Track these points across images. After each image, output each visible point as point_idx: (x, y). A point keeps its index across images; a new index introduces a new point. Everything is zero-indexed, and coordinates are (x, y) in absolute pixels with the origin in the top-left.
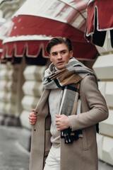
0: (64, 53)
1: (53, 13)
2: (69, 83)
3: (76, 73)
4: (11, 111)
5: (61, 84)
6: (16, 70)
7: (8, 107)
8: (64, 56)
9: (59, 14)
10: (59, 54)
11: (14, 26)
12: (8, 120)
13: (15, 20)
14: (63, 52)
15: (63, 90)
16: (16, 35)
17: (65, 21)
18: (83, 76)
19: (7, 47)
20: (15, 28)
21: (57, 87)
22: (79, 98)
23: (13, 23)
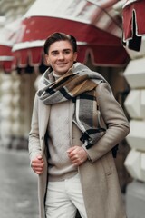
0: (68, 53)
1: (72, 12)
4: (20, 130)
5: (71, 94)
6: (23, 81)
7: (16, 127)
9: (81, 14)
10: (61, 54)
11: (26, 29)
12: (16, 143)
13: (26, 22)
15: (75, 102)
17: (88, 22)
18: (98, 82)
19: (19, 55)
20: (28, 31)
21: (64, 99)
23: (24, 27)
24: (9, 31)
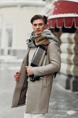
2: (42, 44)
3: (47, 39)
8: (41, 27)
14: (40, 24)
16: (56, 14)
18: (51, 41)
20: (56, 9)
22: (46, 54)
23: (54, 6)
24: (47, 8)
